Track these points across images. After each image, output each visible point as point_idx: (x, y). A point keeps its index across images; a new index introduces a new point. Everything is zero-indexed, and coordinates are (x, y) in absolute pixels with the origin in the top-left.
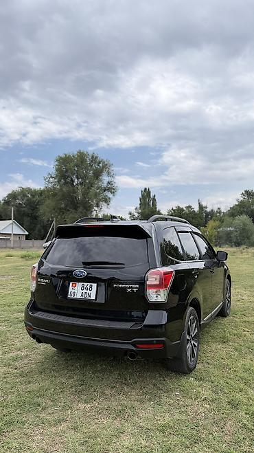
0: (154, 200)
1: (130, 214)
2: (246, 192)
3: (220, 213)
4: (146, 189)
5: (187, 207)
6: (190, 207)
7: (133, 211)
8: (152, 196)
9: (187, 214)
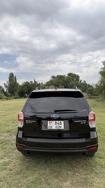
0: (15, 78)
1: (5, 84)
2: (53, 76)
3: (42, 84)
4: (11, 73)
5: (30, 82)
6: (31, 82)
7: (6, 83)
8: (14, 76)
9: (31, 85)
